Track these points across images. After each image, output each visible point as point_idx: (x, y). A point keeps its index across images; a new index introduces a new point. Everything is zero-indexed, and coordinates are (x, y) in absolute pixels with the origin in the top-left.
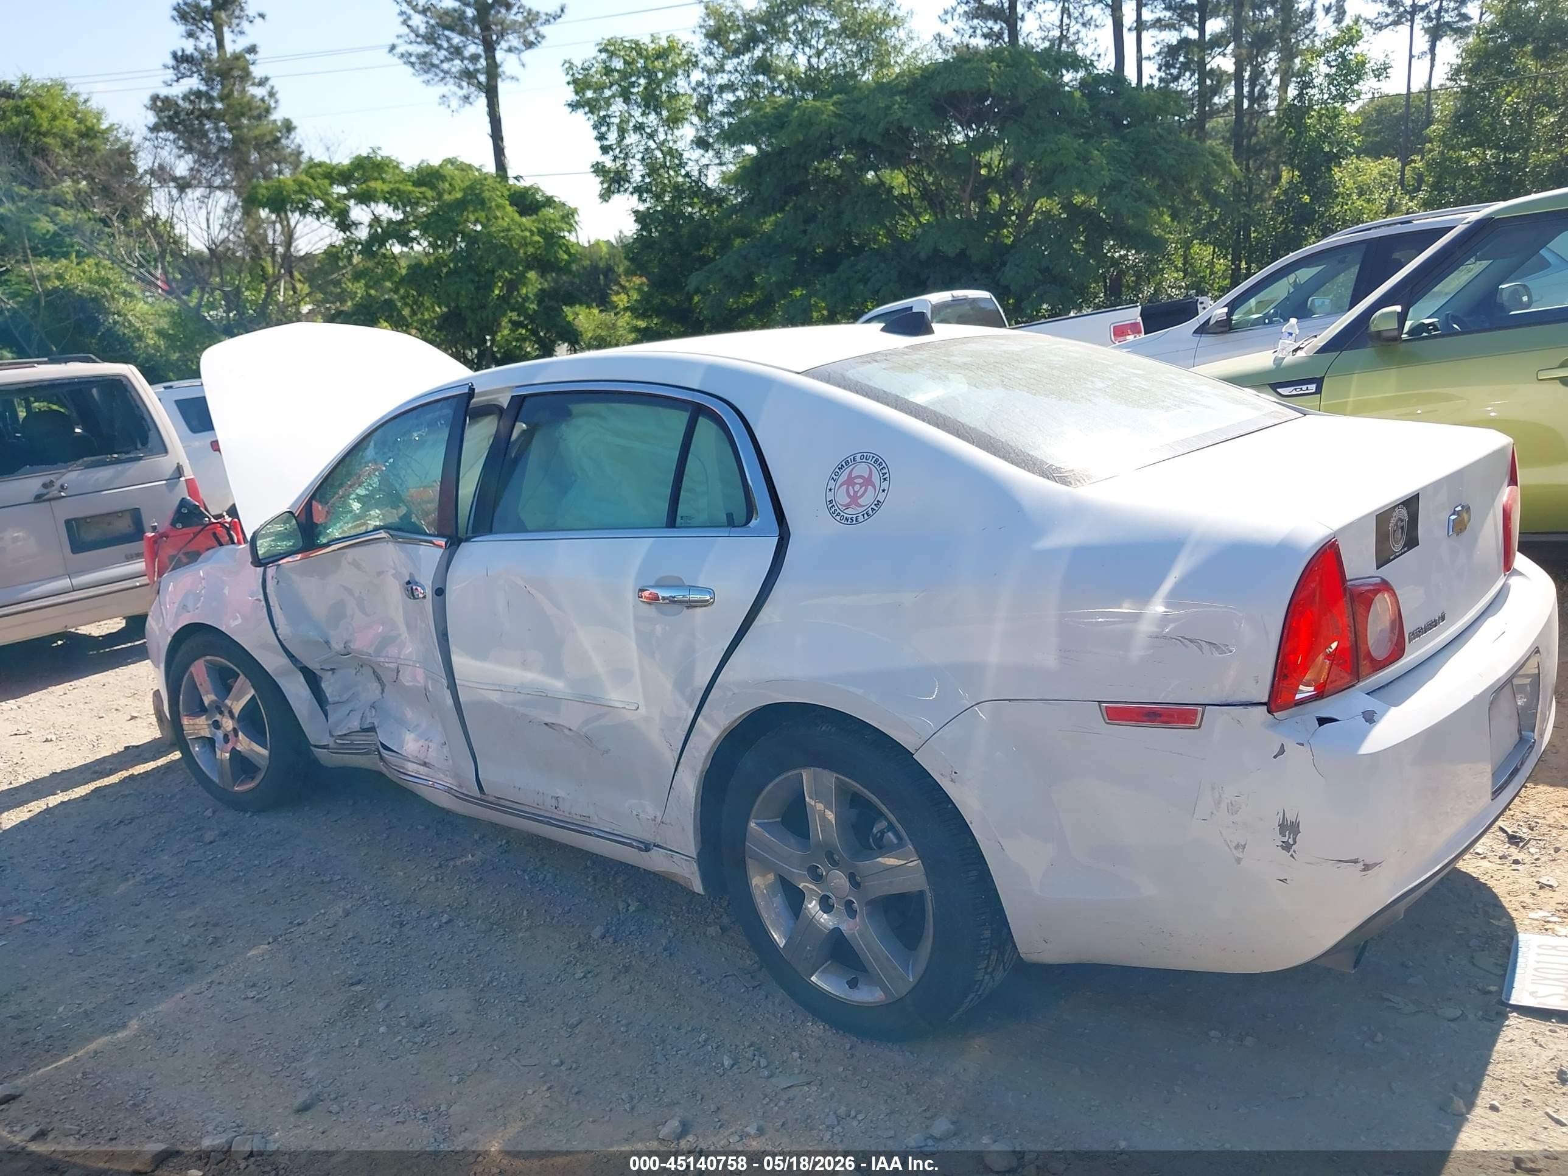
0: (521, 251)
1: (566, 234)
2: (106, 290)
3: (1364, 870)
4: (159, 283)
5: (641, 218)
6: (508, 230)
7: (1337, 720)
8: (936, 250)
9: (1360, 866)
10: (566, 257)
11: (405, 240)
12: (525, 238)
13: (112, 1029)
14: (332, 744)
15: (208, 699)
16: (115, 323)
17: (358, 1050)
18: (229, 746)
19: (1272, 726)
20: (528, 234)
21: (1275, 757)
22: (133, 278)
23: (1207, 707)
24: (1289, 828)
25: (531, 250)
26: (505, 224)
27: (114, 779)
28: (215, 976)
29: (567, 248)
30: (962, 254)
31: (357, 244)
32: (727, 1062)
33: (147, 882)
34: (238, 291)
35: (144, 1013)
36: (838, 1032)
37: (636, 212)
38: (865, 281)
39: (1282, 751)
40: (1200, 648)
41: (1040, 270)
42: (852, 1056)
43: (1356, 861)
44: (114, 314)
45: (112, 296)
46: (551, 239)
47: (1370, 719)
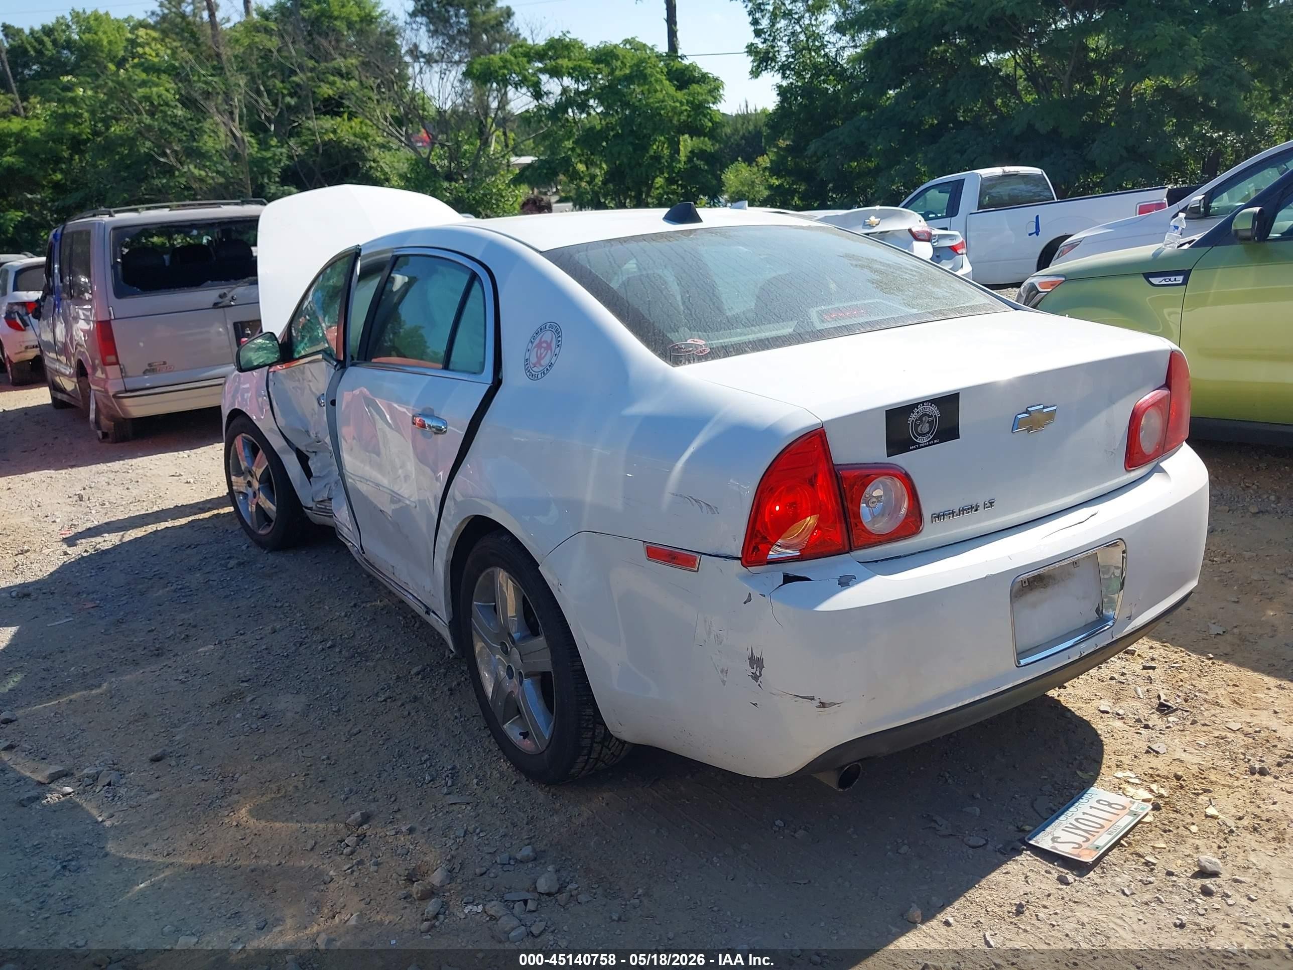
0: (676, 118)
1: (711, 105)
2: (365, 142)
3: (819, 707)
4: (403, 139)
5: (783, 92)
6: (663, 102)
7: (809, 580)
8: (1030, 126)
9: (816, 703)
10: (710, 124)
11: (583, 107)
12: (676, 107)
13: (90, 687)
14: (314, 508)
15: (244, 465)
16: (371, 167)
17: (216, 727)
18: (255, 501)
19: (745, 578)
20: (678, 104)
21: (745, 603)
22: (385, 134)
23: (703, 556)
24: (756, 662)
25: (683, 118)
26: (661, 97)
27: (207, 515)
28: (169, 663)
29: (711, 118)
30: (1055, 131)
31: (546, 109)
32: (428, 778)
33: (175, 591)
34: (458, 144)
35: (113, 679)
36: (516, 770)
37: (780, 87)
38: (962, 152)
39: (749, 600)
40: (701, 507)
41: (1126, 148)
42: (513, 789)
43: (812, 699)
44: (370, 161)
45: (369, 148)
46: (699, 108)
47: (845, 582)
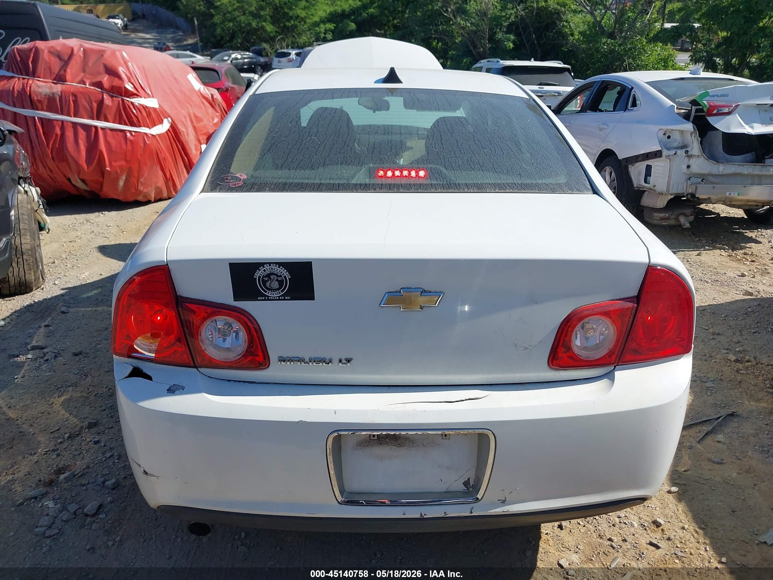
3: (144, 473)
9: (142, 470)
43: (139, 465)
47: (172, 391)
